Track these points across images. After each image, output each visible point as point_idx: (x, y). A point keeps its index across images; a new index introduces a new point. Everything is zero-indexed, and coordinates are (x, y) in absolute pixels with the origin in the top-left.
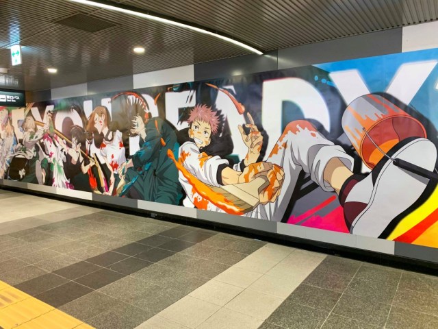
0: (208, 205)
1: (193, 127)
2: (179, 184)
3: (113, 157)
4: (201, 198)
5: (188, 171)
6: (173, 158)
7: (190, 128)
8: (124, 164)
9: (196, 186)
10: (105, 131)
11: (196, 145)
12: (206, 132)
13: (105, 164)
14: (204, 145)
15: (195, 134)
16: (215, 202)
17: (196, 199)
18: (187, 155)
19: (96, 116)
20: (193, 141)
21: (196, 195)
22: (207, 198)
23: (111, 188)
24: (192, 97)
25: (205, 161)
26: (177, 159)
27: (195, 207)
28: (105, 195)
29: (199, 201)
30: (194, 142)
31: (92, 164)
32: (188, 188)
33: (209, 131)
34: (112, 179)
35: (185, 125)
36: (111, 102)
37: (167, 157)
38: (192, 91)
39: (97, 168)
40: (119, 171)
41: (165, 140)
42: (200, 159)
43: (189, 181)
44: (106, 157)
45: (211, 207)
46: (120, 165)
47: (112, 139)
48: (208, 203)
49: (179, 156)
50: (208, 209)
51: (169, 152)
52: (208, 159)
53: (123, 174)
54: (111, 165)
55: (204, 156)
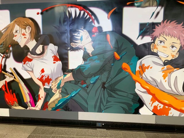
0: (170, 112)
1: (157, 41)
2: (136, 95)
3: (43, 71)
4: (162, 106)
5: (147, 82)
6: (129, 70)
7: (154, 42)
8: (60, 79)
9: (156, 96)
10: (32, 44)
11: (160, 59)
12: (173, 47)
13: (31, 79)
14: (170, 59)
15: (159, 48)
16: (179, 108)
17: (155, 107)
18: (148, 68)
19: (17, 27)
20: (156, 54)
21: (156, 103)
22: (170, 106)
23: (40, 104)
24: (158, 13)
25: (170, 73)
26: (135, 72)
27: (154, 114)
28: (30, 110)
29: (159, 108)
30: (158, 56)
31: (8, 79)
32: (146, 98)
33: (178, 46)
34: (42, 93)
35: (147, 39)
36: (42, 13)
37: (121, 70)
38: (159, 8)
39: (17, 83)
40: (53, 85)
41: (119, 54)
42: (163, 71)
43: (149, 92)
44: (32, 71)
45: (173, 113)
46: (53, 79)
47: (43, 53)
48: (170, 109)
49: (138, 69)
50: (170, 115)
51: (125, 65)
52: (173, 71)
53: (58, 87)
54: (41, 79)
55: (168, 69)
